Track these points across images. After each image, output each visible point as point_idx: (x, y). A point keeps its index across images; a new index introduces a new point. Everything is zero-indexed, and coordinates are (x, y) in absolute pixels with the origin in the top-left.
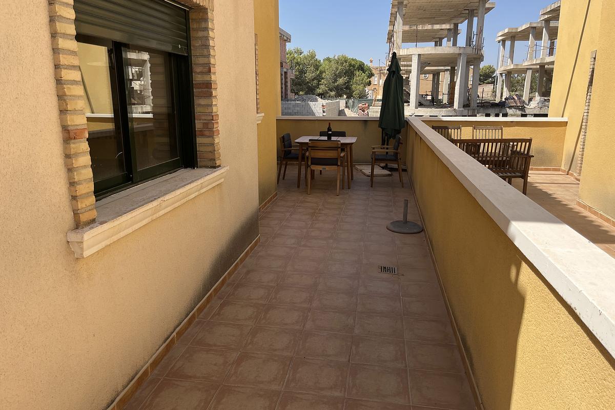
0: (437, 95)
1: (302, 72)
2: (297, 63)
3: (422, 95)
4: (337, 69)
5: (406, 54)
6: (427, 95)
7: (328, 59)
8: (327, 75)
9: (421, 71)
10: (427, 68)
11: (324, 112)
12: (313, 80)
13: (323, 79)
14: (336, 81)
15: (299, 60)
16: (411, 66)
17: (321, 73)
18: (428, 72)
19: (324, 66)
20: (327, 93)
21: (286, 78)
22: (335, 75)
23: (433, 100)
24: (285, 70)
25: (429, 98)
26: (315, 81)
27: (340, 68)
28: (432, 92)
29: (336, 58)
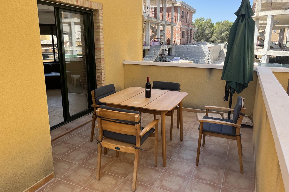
0: (282, 42)
1: (203, 30)
2: (201, 25)
3: (273, 42)
4: (222, 28)
5: (263, 15)
6: (276, 42)
7: (218, 23)
8: (217, 31)
9: (273, 27)
10: (277, 26)
11: (209, 51)
12: (209, 34)
13: (214, 33)
14: (221, 34)
15: (202, 24)
16: (266, 24)
17: (214, 30)
18: (277, 28)
19: (216, 26)
20: (216, 40)
21: (191, 32)
22: (221, 31)
23: (280, 45)
24: (191, 28)
25: (277, 43)
26: (210, 35)
27: (224, 27)
28: (279, 40)
29: (222, 22)
